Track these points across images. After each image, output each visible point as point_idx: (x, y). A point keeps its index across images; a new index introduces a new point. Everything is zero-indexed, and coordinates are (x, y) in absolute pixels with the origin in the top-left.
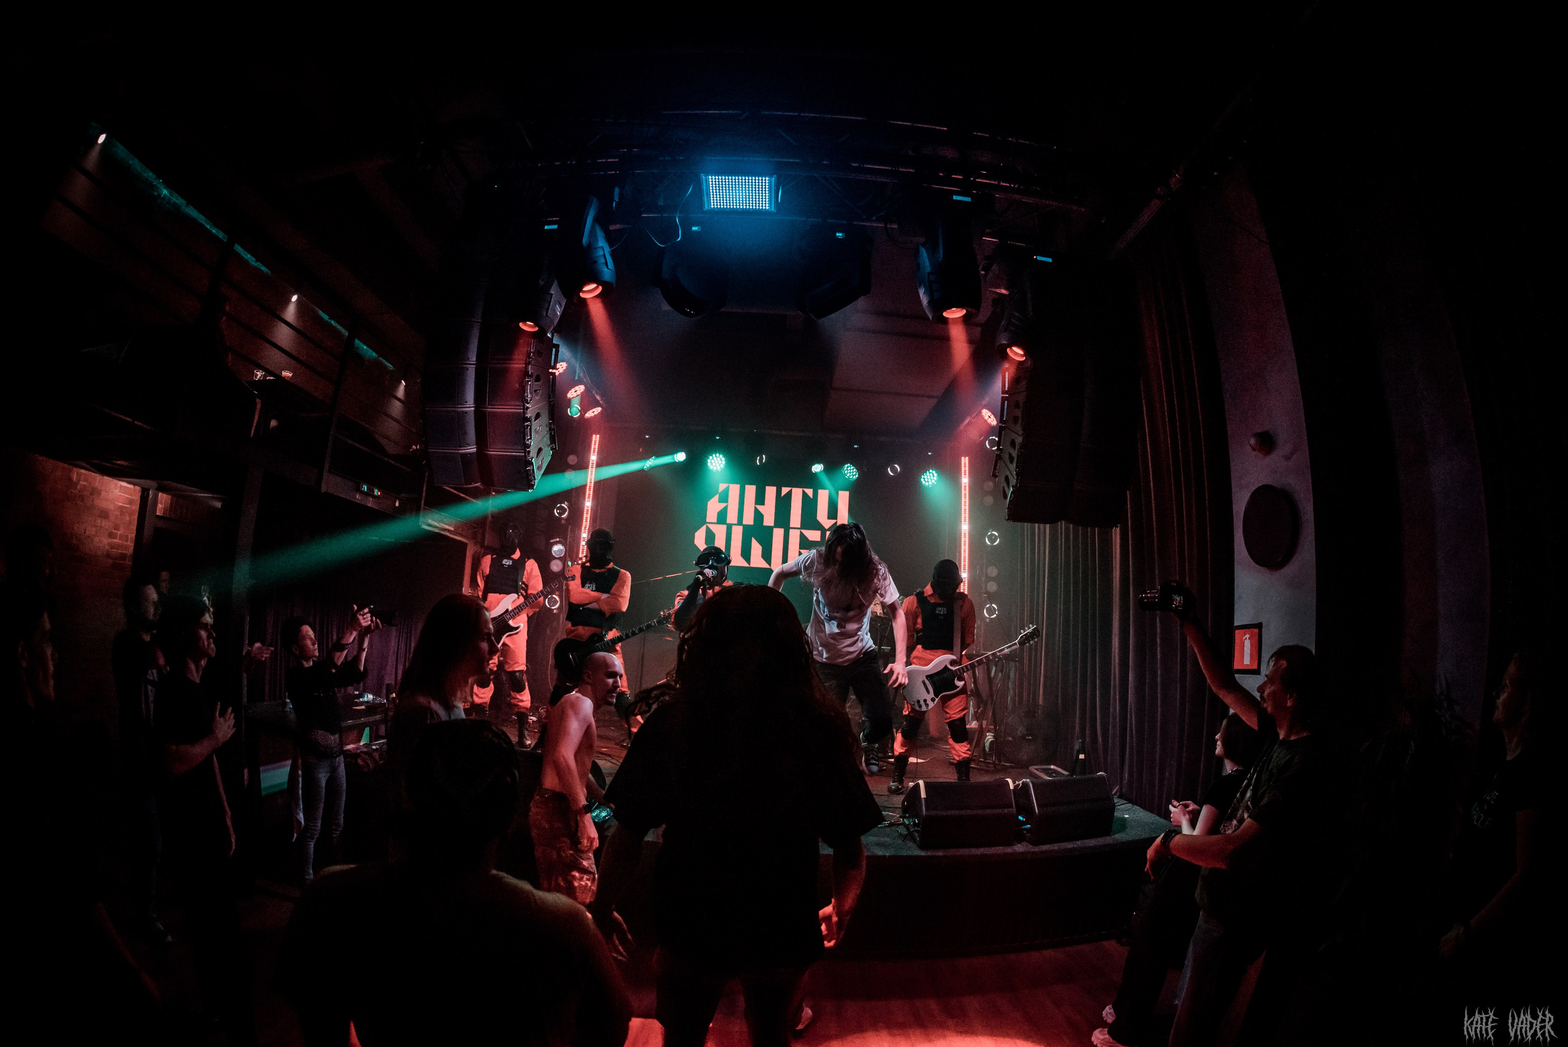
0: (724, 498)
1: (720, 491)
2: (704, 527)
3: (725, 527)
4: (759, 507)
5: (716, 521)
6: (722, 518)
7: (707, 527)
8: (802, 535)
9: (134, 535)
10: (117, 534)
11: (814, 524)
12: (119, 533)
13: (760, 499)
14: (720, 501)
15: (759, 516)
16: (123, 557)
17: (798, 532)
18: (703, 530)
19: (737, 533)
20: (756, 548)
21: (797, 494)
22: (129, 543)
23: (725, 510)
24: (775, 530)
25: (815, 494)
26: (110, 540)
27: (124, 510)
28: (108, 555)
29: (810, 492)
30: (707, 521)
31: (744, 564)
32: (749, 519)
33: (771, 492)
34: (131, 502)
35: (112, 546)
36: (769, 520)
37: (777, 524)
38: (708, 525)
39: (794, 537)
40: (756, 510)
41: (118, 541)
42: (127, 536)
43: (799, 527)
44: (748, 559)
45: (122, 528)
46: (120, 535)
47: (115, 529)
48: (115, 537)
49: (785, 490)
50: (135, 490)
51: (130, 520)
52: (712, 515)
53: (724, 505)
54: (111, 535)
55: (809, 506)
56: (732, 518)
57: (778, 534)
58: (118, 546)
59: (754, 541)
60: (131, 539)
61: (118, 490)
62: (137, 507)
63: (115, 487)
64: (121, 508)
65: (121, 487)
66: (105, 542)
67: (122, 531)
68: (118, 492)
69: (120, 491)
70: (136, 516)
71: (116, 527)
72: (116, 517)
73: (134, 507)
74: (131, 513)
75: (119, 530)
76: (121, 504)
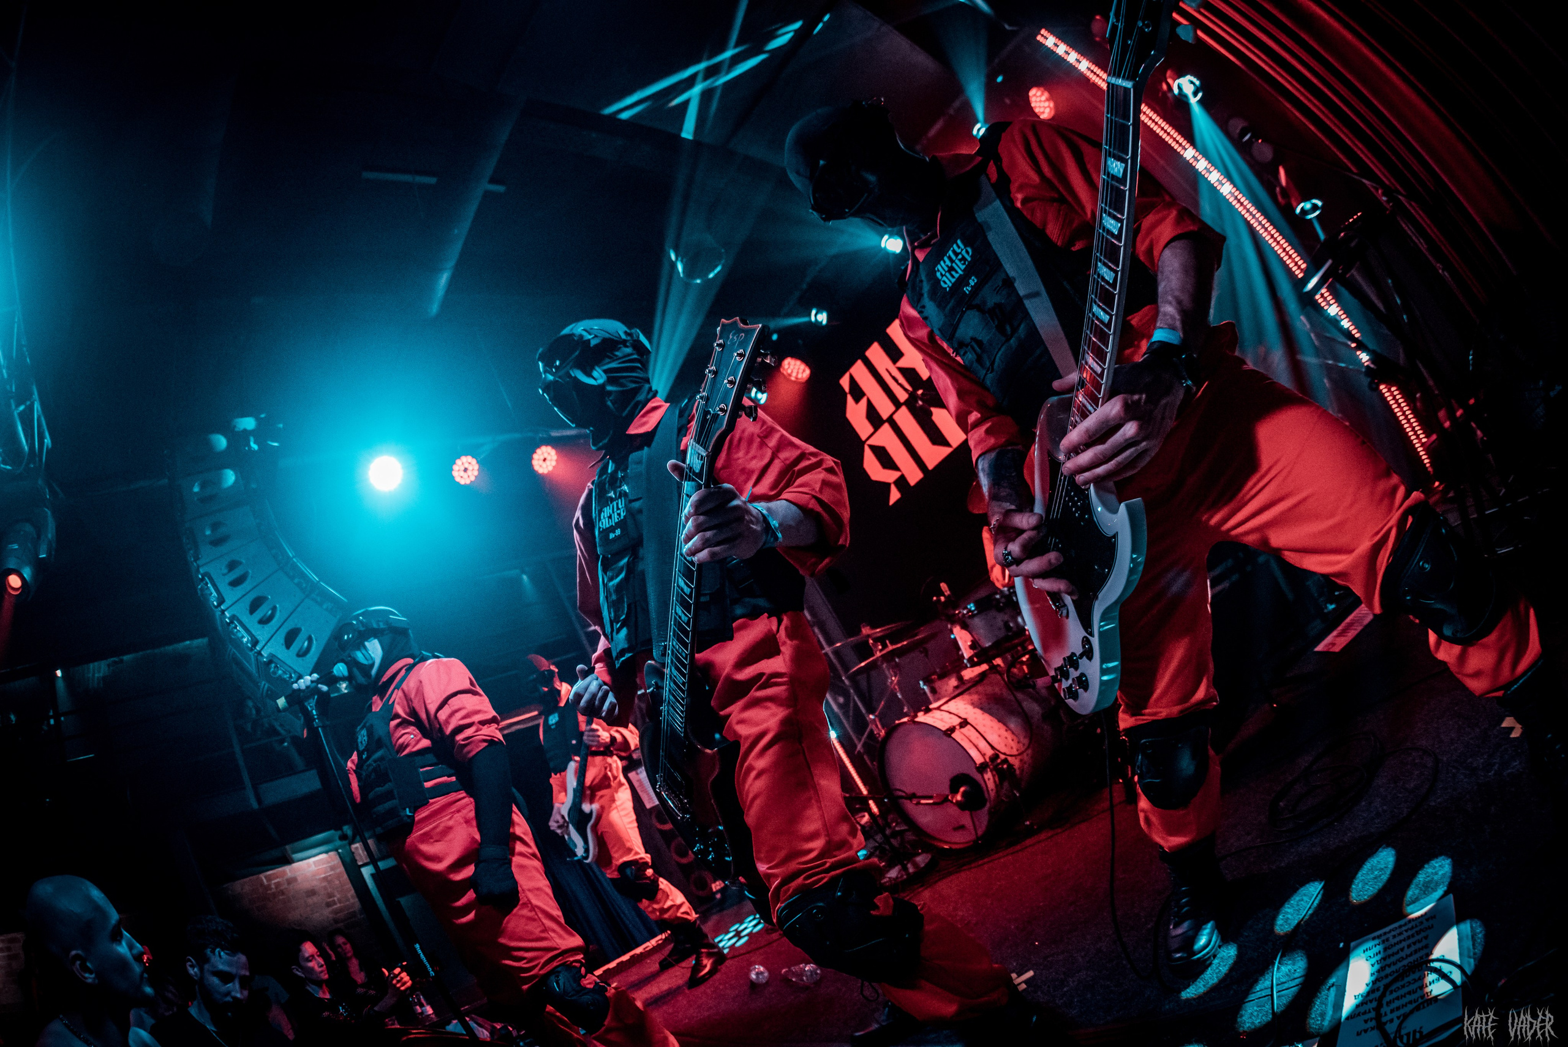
0: (858, 393)
1: (847, 389)
2: (867, 449)
3: (886, 427)
4: (902, 363)
5: (871, 430)
6: (874, 418)
7: (871, 447)
9: (353, 892)
14: (857, 400)
16: (353, 915)
18: (868, 454)
19: (904, 419)
22: (352, 901)
23: (870, 407)
26: (330, 909)
27: (329, 878)
28: (336, 921)
30: (864, 438)
31: (945, 451)
34: (332, 868)
35: (336, 912)
38: (869, 442)
41: (338, 905)
42: (346, 897)
44: (944, 442)
45: (336, 894)
46: (338, 899)
47: (330, 897)
48: (334, 903)
50: (330, 857)
51: (340, 883)
52: (863, 428)
53: (864, 401)
54: (327, 906)
56: (885, 408)
58: (341, 910)
60: (352, 896)
61: (313, 866)
62: (341, 869)
63: (309, 865)
64: (325, 879)
65: (314, 862)
66: (327, 913)
67: (338, 896)
68: (313, 868)
69: (315, 866)
70: (346, 876)
71: (330, 895)
72: (325, 888)
73: (338, 871)
74: (338, 876)
75: (334, 896)
76: (323, 876)
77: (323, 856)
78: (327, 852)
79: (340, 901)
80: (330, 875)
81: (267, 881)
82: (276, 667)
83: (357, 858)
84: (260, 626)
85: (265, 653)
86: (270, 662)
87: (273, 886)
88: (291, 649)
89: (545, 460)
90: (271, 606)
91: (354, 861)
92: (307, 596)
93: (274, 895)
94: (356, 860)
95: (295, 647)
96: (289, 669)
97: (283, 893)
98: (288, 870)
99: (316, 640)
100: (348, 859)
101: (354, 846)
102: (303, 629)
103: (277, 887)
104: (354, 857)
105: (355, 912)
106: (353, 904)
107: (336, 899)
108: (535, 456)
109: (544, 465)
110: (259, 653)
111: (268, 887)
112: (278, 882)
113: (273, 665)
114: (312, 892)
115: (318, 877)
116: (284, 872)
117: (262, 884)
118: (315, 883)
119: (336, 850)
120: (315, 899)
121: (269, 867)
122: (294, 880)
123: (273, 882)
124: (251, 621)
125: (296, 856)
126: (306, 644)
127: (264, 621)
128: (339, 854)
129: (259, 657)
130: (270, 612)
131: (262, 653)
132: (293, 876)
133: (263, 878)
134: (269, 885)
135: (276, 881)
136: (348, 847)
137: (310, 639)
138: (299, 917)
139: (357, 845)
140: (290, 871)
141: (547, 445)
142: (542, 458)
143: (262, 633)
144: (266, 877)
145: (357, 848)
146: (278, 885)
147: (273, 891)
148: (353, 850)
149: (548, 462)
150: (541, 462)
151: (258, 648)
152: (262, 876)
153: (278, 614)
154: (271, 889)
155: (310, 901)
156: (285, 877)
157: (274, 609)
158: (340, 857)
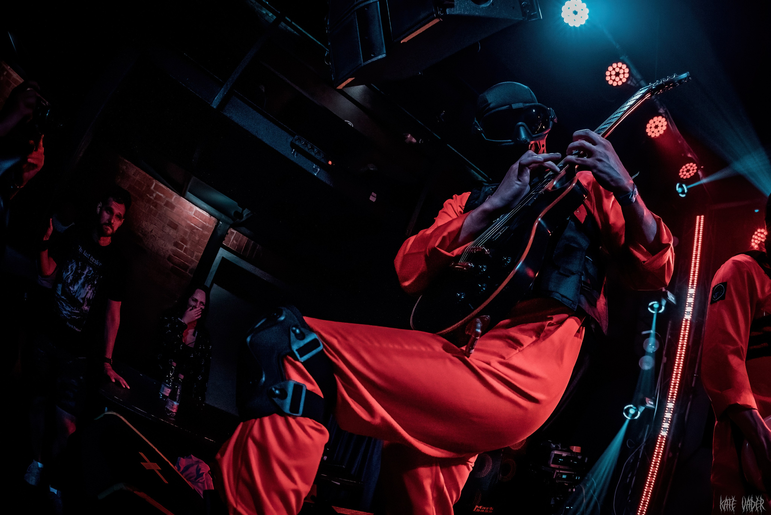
9: (201, 254)
10: (183, 246)
12: (185, 246)
16: (186, 267)
22: (194, 259)
26: (174, 248)
27: (195, 231)
34: (204, 227)
35: (175, 254)
41: (182, 252)
42: (193, 252)
45: (189, 244)
46: (186, 248)
48: (181, 247)
50: (210, 219)
51: (199, 241)
54: (176, 244)
58: (180, 256)
60: (197, 257)
61: (193, 213)
62: (209, 234)
63: (191, 209)
64: (192, 228)
65: (196, 211)
66: (170, 247)
67: (188, 247)
68: (192, 214)
69: (194, 214)
70: (206, 241)
71: (184, 241)
72: (185, 233)
73: (206, 233)
74: (202, 236)
75: (186, 244)
76: (193, 225)
77: (207, 215)
78: (211, 215)
80: (197, 229)
81: (154, 188)
83: (226, 239)
87: (154, 195)
91: (223, 238)
93: (149, 201)
94: (224, 240)
97: (158, 206)
98: (175, 197)
100: (219, 233)
101: (232, 230)
103: (155, 198)
104: (225, 236)
105: (188, 267)
106: (193, 261)
111: (151, 193)
112: (161, 197)
114: (175, 226)
115: (189, 222)
116: (172, 196)
117: (149, 186)
118: (183, 224)
119: (219, 220)
120: (172, 232)
122: (173, 207)
123: (158, 193)
125: (188, 194)
128: (218, 224)
132: (174, 204)
133: (154, 184)
134: (153, 192)
135: (160, 194)
136: (228, 226)
138: (150, 230)
139: (235, 232)
140: (176, 197)
144: (156, 185)
145: (233, 233)
146: (158, 198)
147: (151, 197)
148: (229, 231)
152: (155, 182)
154: (152, 195)
155: (168, 229)
156: (168, 199)
158: (216, 226)
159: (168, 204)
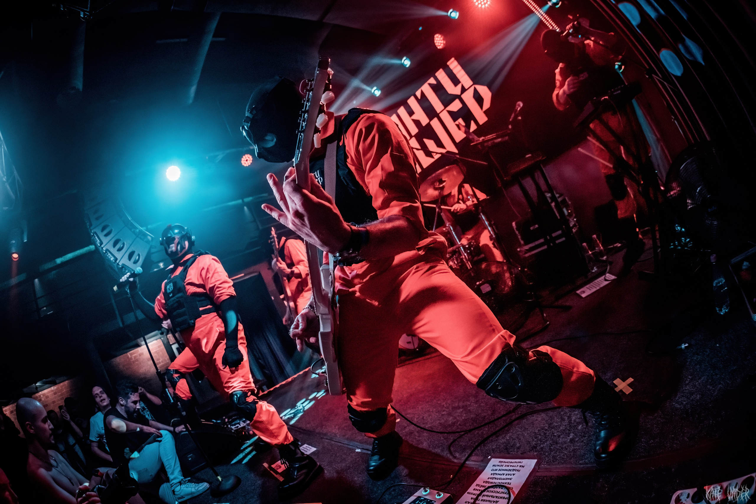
4: (414, 117)
8: (450, 112)
9: (168, 357)
11: (451, 98)
13: (411, 113)
15: (417, 123)
17: (445, 112)
20: (430, 144)
21: (426, 88)
24: (432, 123)
25: (436, 79)
29: (432, 81)
32: (414, 130)
33: (412, 102)
36: (424, 120)
37: (431, 119)
39: (446, 117)
40: (414, 121)
41: (162, 364)
42: (165, 359)
43: (443, 107)
49: (418, 94)
50: (158, 341)
51: (162, 353)
55: (438, 88)
57: (435, 123)
58: (162, 366)
59: (426, 141)
60: (168, 359)
62: (163, 347)
67: (162, 359)
70: (165, 350)
73: (161, 348)
74: (162, 351)
76: (155, 351)
77: (155, 342)
78: (156, 340)
79: (162, 362)
80: (158, 350)
81: (131, 356)
82: (125, 269)
83: (170, 341)
84: (118, 252)
85: (120, 264)
86: (123, 267)
87: (133, 358)
88: (131, 260)
89: (247, 160)
90: (122, 243)
91: (169, 343)
92: (137, 236)
93: (134, 362)
95: (133, 260)
96: (130, 270)
97: (137, 360)
99: (142, 255)
100: (166, 342)
101: (168, 336)
102: (136, 251)
104: (168, 341)
107: (160, 361)
108: (243, 159)
109: (247, 163)
110: (118, 264)
111: (131, 358)
113: (124, 269)
116: (138, 351)
117: (128, 357)
119: (160, 338)
121: (130, 350)
122: (142, 354)
124: (114, 251)
126: (137, 257)
127: (119, 250)
128: (162, 340)
129: (118, 266)
130: (122, 245)
131: (119, 264)
132: (142, 352)
135: (134, 355)
136: (166, 336)
137: (139, 255)
138: (144, 370)
139: (170, 335)
141: (247, 154)
142: (246, 160)
143: (118, 255)
144: (130, 354)
145: (169, 337)
146: (135, 357)
147: (133, 360)
148: (168, 338)
149: (248, 161)
150: (245, 162)
151: (117, 262)
152: (128, 354)
153: (125, 246)
156: (138, 353)
157: (124, 244)
158: (162, 341)
159: (140, 355)
